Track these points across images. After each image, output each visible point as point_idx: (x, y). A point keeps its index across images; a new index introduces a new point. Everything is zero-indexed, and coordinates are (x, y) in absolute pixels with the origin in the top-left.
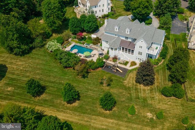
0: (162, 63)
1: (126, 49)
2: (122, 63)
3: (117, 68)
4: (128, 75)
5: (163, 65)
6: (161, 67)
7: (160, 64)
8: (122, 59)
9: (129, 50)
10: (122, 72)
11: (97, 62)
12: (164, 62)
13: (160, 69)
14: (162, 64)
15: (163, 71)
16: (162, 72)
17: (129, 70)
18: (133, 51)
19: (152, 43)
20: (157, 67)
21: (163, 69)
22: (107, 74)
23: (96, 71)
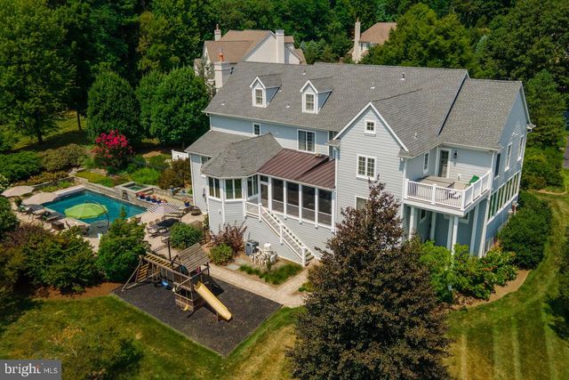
0: (513, 286)
1: (293, 188)
2: (257, 272)
3: (203, 291)
4: (263, 340)
5: (523, 300)
6: (506, 314)
7: (500, 292)
8: (265, 248)
9: (309, 192)
10: (227, 314)
11: (102, 252)
12: (528, 283)
13: (505, 325)
14: (516, 294)
15: (521, 338)
16: (515, 345)
17: (287, 309)
18: (326, 197)
19: (444, 156)
20: (480, 309)
21: (521, 323)
22: (127, 320)
23: (77, 298)
